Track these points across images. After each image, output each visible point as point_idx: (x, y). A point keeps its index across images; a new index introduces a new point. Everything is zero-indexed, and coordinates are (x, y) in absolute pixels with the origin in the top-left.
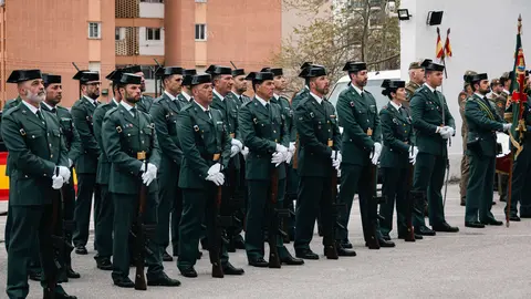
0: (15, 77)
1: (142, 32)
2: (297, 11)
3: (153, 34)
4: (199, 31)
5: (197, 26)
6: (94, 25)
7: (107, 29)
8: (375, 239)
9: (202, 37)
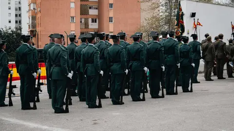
1: (90, 20)
2: (146, 13)
3: (94, 21)
4: (111, 19)
5: (110, 18)
6: (73, 18)
7: (77, 19)
9: (112, 22)
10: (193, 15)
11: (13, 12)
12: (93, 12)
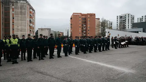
0: (76, 37)
2: (97, 32)
4: (88, 33)
7: (81, 33)
8: (103, 50)
10: (109, 32)
11: (67, 32)
12: (84, 32)
